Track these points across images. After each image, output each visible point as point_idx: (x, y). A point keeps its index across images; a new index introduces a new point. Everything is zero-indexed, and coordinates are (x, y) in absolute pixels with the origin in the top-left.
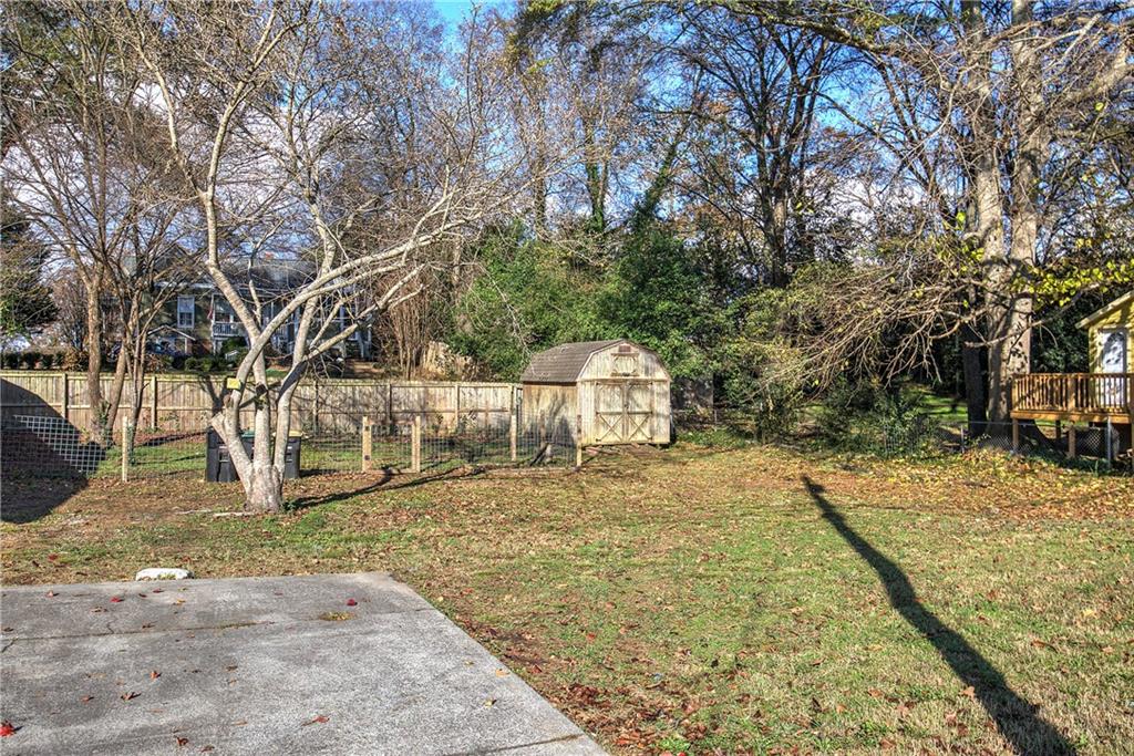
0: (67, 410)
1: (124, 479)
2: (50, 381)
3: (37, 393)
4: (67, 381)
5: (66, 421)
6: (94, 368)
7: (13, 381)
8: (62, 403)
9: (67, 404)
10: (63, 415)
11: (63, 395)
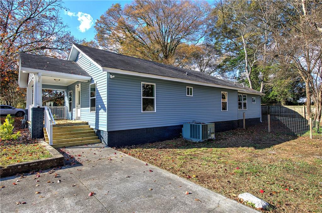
0: (305, 116)
1: (311, 137)
2: (300, 108)
3: (296, 111)
4: (305, 108)
5: (305, 118)
6: (308, 104)
7: (290, 108)
8: (304, 114)
9: (305, 114)
10: (304, 117)
11: (304, 112)
